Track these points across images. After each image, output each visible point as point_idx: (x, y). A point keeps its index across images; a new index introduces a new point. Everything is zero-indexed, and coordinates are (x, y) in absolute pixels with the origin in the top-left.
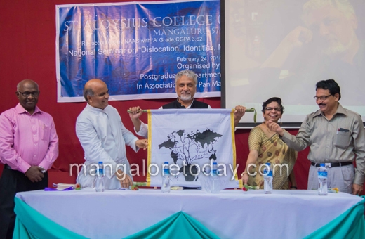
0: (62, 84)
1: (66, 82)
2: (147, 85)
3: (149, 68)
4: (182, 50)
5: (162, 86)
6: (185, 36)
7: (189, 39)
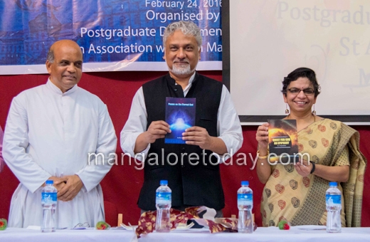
2: (92, 48)
3: (96, 18)
5: (118, 49)
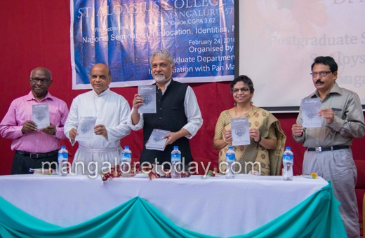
0: (77, 71)
1: (80, 69)
4: (194, 34)
6: (197, 18)
7: (201, 21)
